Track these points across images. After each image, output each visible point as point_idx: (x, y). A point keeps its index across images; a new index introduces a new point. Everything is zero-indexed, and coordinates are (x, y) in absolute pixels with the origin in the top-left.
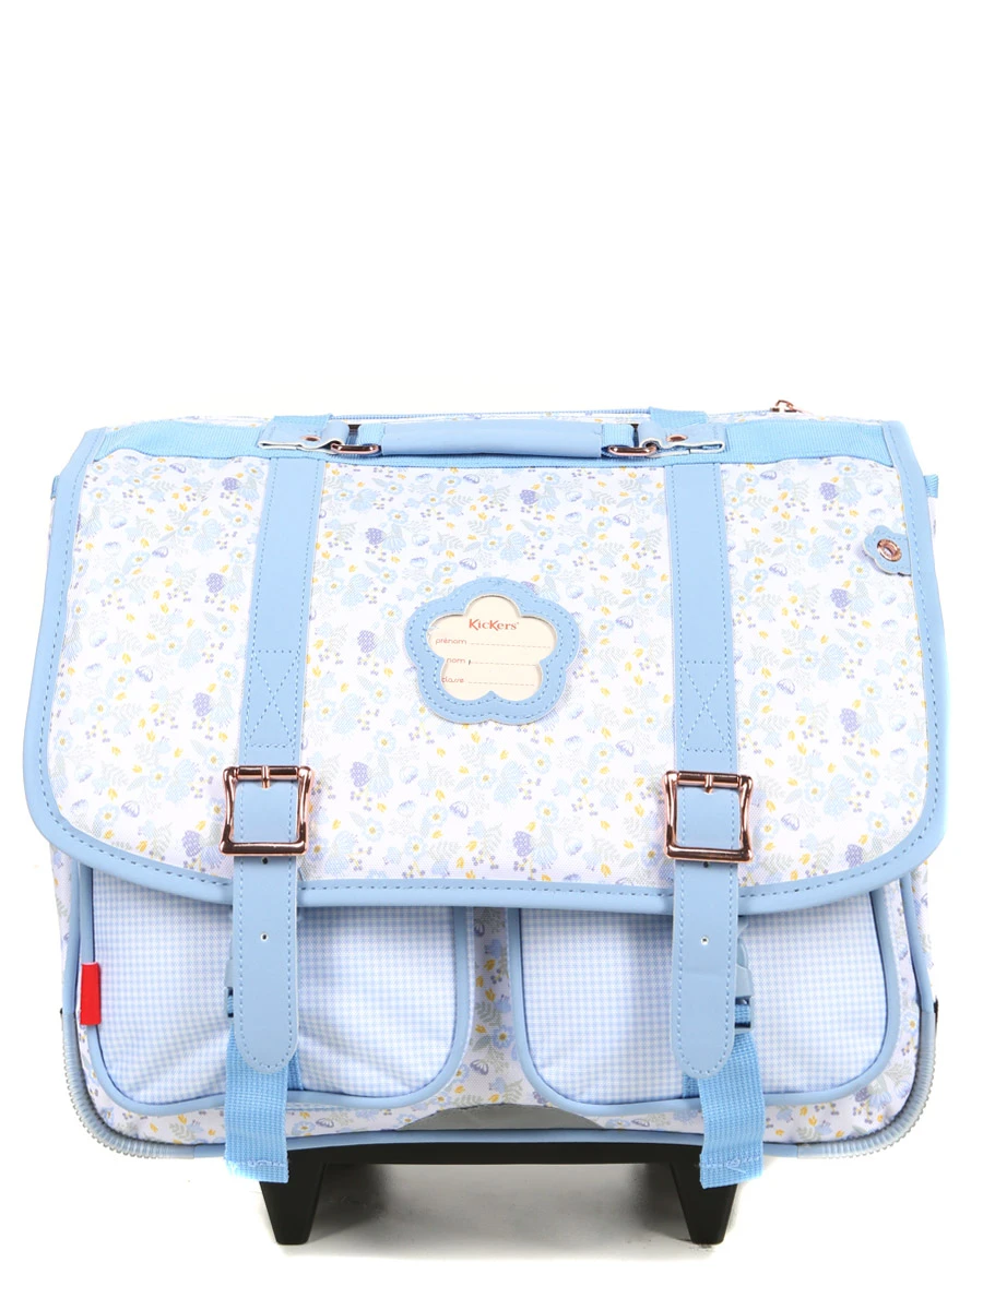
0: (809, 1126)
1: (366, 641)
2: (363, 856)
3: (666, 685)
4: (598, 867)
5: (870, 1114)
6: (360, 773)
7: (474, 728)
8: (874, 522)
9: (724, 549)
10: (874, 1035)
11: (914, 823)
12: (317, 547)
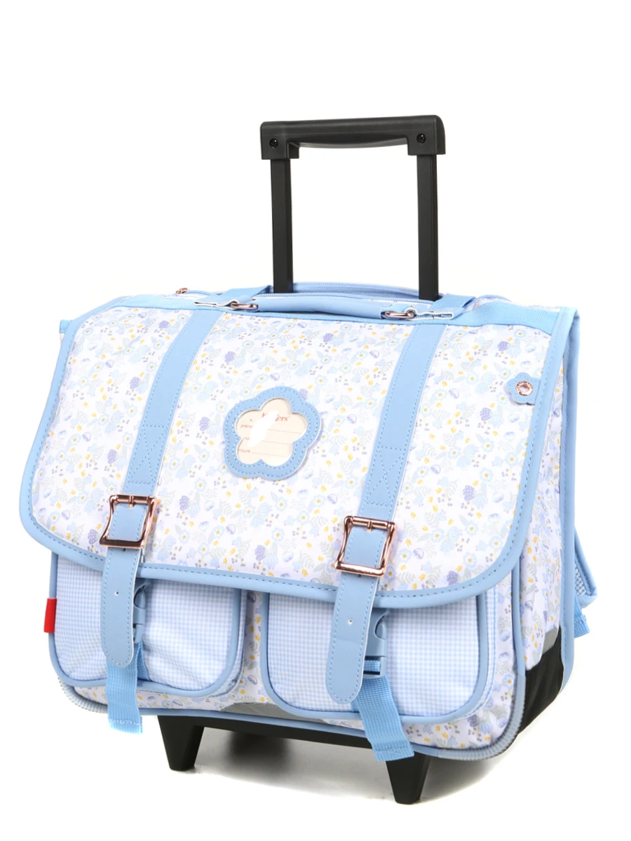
0: (443, 738)
1: (204, 424)
2: (177, 552)
3: (366, 461)
4: (300, 571)
5: (480, 735)
6: (184, 503)
7: (249, 481)
9: (426, 376)
10: (469, 686)
11: (494, 560)
12: (195, 362)
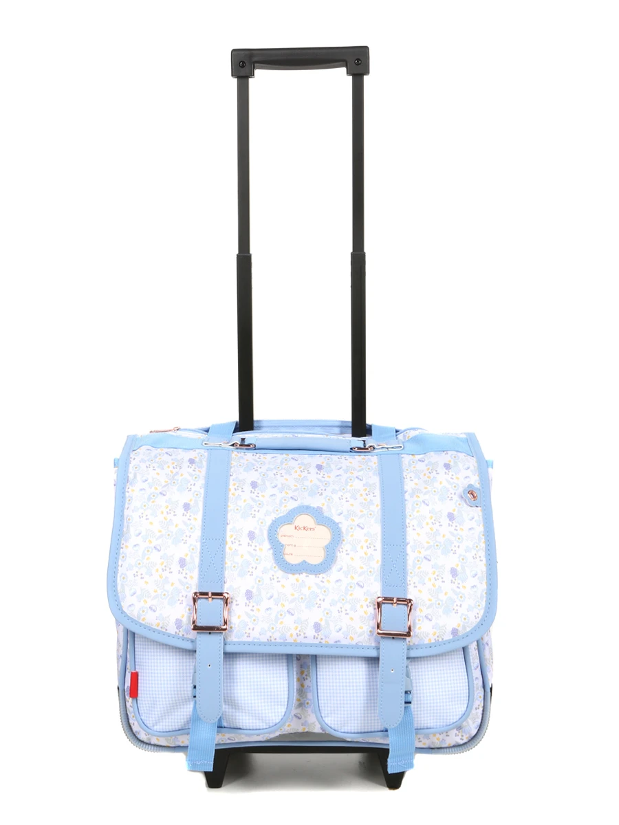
0: (437, 741)
1: (251, 535)
2: (251, 631)
3: (378, 556)
4: (348, 637)
5: (462, 736)
6: (249, 595)
7: (297, 576)
8: (466, 483)
9: (403, 492)
10: (463, 704)
11: (480, 617)
12: (230, 490)
